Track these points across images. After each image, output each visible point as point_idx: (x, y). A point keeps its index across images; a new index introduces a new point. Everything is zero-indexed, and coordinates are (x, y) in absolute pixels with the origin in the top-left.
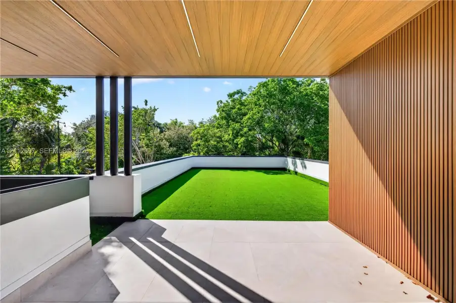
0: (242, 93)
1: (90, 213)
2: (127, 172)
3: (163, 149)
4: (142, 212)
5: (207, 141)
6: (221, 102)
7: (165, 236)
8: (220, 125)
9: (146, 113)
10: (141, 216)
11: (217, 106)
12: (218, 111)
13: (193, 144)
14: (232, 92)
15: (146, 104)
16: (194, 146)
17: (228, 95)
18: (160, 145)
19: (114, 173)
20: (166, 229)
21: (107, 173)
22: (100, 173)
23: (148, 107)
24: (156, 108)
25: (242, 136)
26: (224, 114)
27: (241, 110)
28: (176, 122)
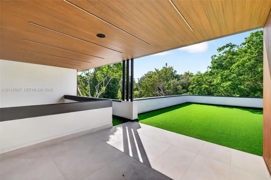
0: (231, 46)
1: (113, 114)
2: (132, 101)
3: (178, 90)
4: (138, 119)
5: (200, 85)
6: (215, 56)
7: (138, 130)
8: (212, 73)
9: (166, 70)
10: (137, 120)
11: (211, 59)
12: (212, 62)
13: (190, 87)
14: (221, 47)
15: (166, 66)
16: (190, 89)
17: (218, 50)
18: (176, 88)
19: (127, 100)
20: (141, 128)
21: (126, 100)
22: (123, 100)
23: (167, 67)
24: (172, 67)
25: (229, 80)
26: (216, 65)
27: (233, 59)
28: (188, 73)
